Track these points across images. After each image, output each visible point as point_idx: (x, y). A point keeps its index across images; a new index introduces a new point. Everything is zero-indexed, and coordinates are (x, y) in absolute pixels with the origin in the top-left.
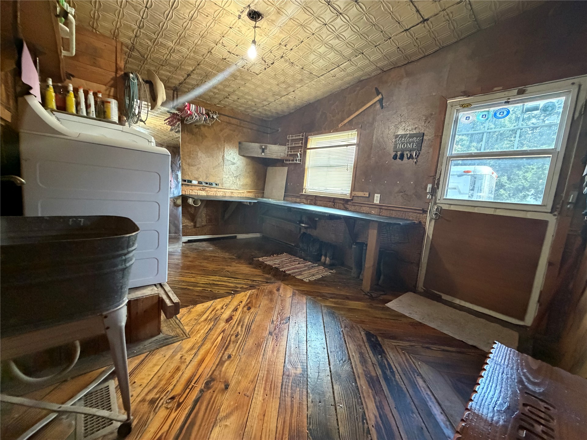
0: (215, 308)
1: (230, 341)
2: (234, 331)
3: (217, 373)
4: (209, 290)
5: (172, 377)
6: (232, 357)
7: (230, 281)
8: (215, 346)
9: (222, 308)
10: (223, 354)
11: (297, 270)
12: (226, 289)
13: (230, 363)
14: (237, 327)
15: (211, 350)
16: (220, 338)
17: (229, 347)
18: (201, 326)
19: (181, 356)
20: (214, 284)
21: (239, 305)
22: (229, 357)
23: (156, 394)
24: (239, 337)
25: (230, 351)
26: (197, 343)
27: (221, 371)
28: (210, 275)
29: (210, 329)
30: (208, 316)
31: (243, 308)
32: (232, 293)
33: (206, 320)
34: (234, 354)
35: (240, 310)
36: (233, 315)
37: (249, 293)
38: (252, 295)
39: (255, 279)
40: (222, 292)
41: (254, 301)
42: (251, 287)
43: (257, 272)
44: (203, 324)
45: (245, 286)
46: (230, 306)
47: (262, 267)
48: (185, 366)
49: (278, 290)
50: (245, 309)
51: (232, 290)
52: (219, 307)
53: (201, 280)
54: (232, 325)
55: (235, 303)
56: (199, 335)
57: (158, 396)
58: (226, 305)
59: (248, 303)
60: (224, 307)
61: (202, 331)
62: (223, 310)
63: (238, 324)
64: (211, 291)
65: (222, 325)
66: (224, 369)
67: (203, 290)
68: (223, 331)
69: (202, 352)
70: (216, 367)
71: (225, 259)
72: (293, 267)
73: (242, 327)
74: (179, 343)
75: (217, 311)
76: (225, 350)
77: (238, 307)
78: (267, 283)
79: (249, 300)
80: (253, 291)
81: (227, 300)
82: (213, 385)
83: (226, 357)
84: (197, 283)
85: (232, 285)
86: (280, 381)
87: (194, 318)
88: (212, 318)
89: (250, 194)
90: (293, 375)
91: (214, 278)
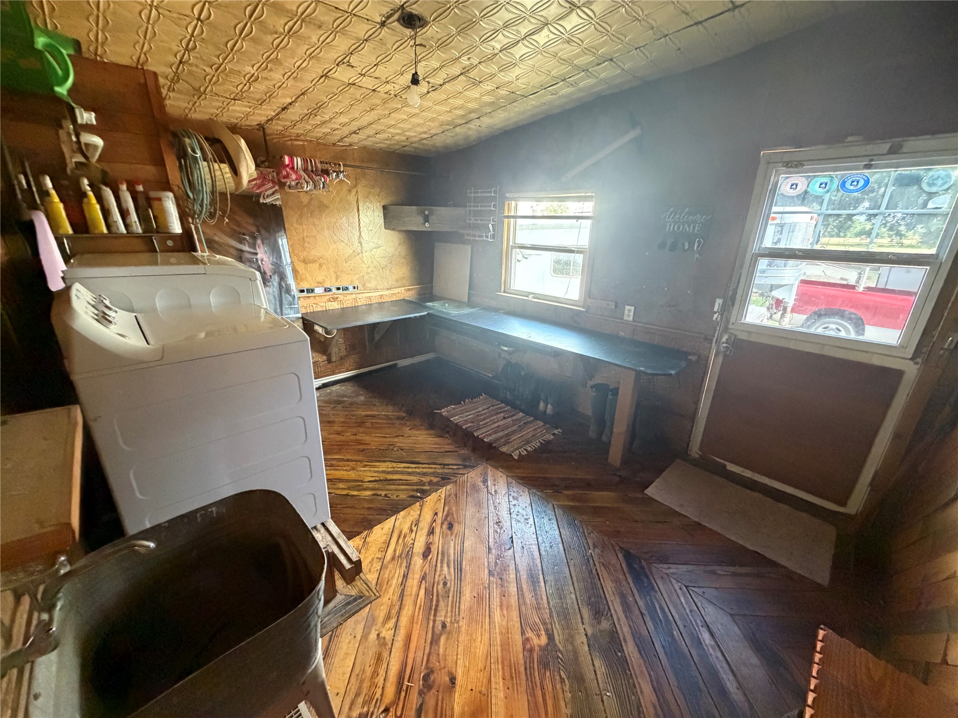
0: (401, 532)
1: (438, 596)
2: (440, 575)
3: (433, 659)
4: (383, 493)
5: (375, 673)
6: (448, 625)
7: (410, 470)
8: (420, 609)
9: (411, 531)
10: (434, 621)
12: (407, 490)
13: (447, 639)
14: (442, 567)
15: (415, 618)
16: (422, 592)
17: (439, 608)
18: (390, 571)
19: (377, 632)
20: (386, 480)
21: (435, 521)
22: (444, 626)
23: (363, 707)
24: (448, 585)
25: (440, 618)
26: (392, 606)
27: (438, 655)
28: (377, 461)
29: (405, 576)
30: (395, 551)
31: (441, 527)
32: (418, 497)
33: (393, 558)
34: (449, 620)
35: (438, 530)
36: (431, 543)
37: (443, 492)
38: (450, 495)
39: (446, 462)
40: (403, 496)
41: (454, 509)
42: (443, 479)
43: (445, 444)
44: (391, 566)
45: (435, 480)
46: (421, 525)
47: (450, 433)
48: (388, 653)
49: (485, 481)
50: (445, 527)
51: (417, 491)
52: (406, 530)
53: (365, 474)
54: (434, 563)
55: (427, 517)
56: (391, 590)
57: (365, 709)
58: (415, 523)
59: (447, 516)
60: (414, 529)
61: (394, 582)
62: (414, 534)
63: (442, 563)
64: (386, 496)
65: (418, 561)
66: (441, 651)
67: (373, 495)
68: (424, 578)
69: (404, 620)
70: (431, 648)
71: (390, 419)
72: (496, 425)
73: (448, 566)
74: (367, 609)
75: (405, 537)
76: (435, 615)
77: (434, 525)
78: (465, 467)
79: (446, 509)
80: (449, 487)
81: (413, 512)
82: (434, 681)
83: (440, 628)
84: (362, 481)
85: (414, 479)
86: (522, 662)
87: (376, 556)
88: (402, 554)
89: (411, 292)
90: (537, 648)
91: (383, 467)
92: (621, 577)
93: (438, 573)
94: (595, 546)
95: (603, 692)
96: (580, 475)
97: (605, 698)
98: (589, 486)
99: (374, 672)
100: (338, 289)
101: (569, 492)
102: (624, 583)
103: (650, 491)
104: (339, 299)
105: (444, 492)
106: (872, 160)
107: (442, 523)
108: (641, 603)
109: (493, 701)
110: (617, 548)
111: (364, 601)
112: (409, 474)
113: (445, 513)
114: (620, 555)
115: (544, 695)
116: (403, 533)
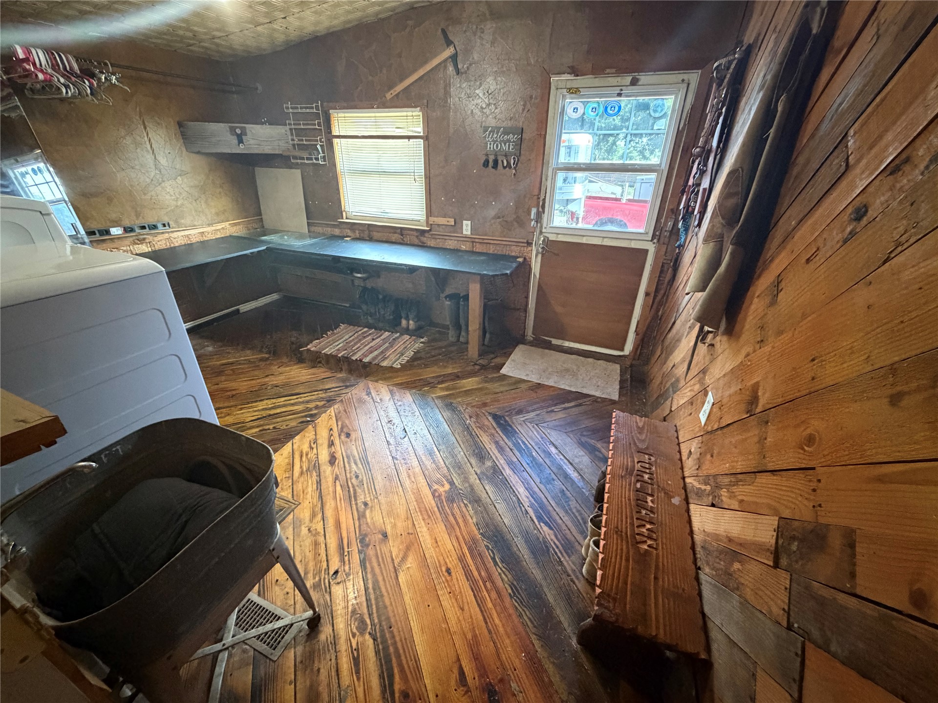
0: (302, 452)
1: (353, 487)
2: (350, 473)
3: (364, 527)
4: (271, 427)
5: (317, 554)
6: (369, 503)
7: (292, 402)
8: (341, 500)
9: (312, 448)
10: (356, 504)
11: (376, 353)
12: (295, 418)
13: (371, 511)
14: (350, 466)
15: (339, 507)
16: (338, 488)
17: (358, 494)
18: (303, 483)
19: (307, 528)
20: (270, 415)
21: (332, 435)
22: (366, 504)
23: (314, 578)
24: (360, 477)
25: (361, 498)
26: (314, 507)
27: (367, 524)
28: (252, 402)
29: (319, 483)
30: (301, 467)
31: (340, 438)
32: (309, 421)
33: (302, 473)
34: (368, 499)
35: (337, 442)
36: (334, 452)
37: (331, 411)
38: (339, 412)
39: (327, 387)
40: (293, 424)
41: (347, 422)
42: (328, 401)
43: (321, 372)
44: (302, 479)
45: (320, 404)
46: (319, 442)
47: (323, 362)
48: (323, 537)
49: (369, 394)
50: (343, 437)
51: (306, 416)
52: (305, 448)
53: (245, 415)
54: (342, 466)
55: (323, 434)
56: (309, 496)
57: (317, 579)
58: (313, 442)
59: (342, 428)
60: (314, 446)
61: (310, 489)
62: (315, 450)
63: (349, 463)
64: (274, 428)
65: (327, 470)
66: (369, 520)
67: (261, 431)
68: (337, 478)
69: (329, 512)
70: (359, 522)
71: (254, 362)
72: (367, 348)
73: (356, 464)
74: (291, 516)
75: (307, 455)
76: (356, 500)
77: (332, 438)
78: (347, 387)
79: (340, 423)
80: (336, 406)
81: (309, 433)
82: (370, 540)
83: (363, 506)
84: (243, 423)
85: (300, 408)
86: (435, 505)
87: (284, 476)
88: (309, 468)
89: (238, 227)
90: (443, 493)
91: (261, 405)
92: (493, 431)
93: (348, 472)
94: (471, 417)
95: (495, 502)
96: (449, 370)
97: (496, 505)
98: (457, 377)
99: (315, 554)
100: (143, 228)
101: (443, 385)
102: (497, 435)
103: (504, 371)
104: (147, 241)
105: (333, 411)
106: (621, 90)
107: (339, 435)
108: (510, 444)
109: (420, 535)
110: (487, 414)
111: (285, 512)
112: (293, 405)
113: (340, 427)
114: (490, 418)
115: (455, 518)
116: (304, 452)
